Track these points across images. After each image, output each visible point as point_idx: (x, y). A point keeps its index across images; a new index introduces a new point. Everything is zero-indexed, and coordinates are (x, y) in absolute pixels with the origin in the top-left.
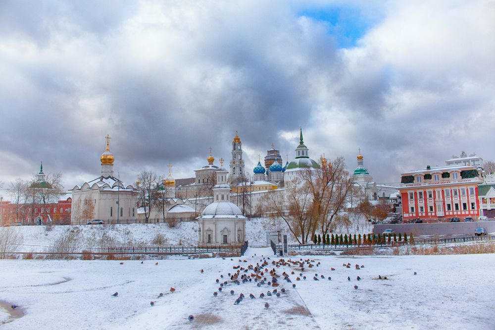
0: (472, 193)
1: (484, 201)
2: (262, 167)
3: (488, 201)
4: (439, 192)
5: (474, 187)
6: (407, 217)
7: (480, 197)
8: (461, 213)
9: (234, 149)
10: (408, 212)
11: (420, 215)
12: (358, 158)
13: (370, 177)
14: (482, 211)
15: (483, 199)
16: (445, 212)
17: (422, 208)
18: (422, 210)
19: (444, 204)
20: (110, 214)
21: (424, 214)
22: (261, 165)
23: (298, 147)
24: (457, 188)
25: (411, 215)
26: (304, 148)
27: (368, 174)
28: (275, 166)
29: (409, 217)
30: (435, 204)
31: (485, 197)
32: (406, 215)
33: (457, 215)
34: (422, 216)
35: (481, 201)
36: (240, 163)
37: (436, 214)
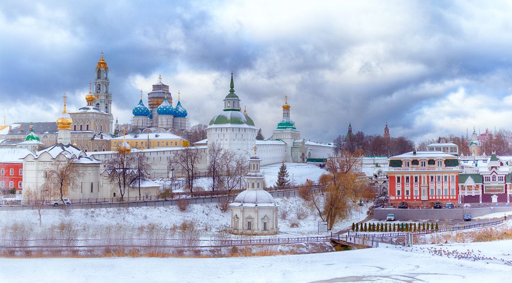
0: (453, 180)
1: (463, 188)
2: (145, 108)
3: (466, 188)
4: (424, 177)
5: (455, 175)
6: (393, 200)
7: (460, 185)
8: (443, 198)
9: (99, 78)
10: (394, 195)
11: (406, 198)
12: (284, 107)
13: (297, 133)
14: (460, 196)
15: (462, 186)
16: (429, 196)
17: (407, 191)
18: (408, 194)
19: (428, 189)
20: (90, 190)
21: (409, 198)
22: (143, 105)
23: (227, 97)
24: (440, 175)
25: (397, 198)
26: (236, 98)
27: (295, 128)
28: (165, 107)
29: (396, 200)
30: (420, 188)
31: (464, 185)
32: (392, 198)
33: (439, 199)
34: (408, 200)
35: (460, 188)
36: (107, 97)
37: (420, 198)
